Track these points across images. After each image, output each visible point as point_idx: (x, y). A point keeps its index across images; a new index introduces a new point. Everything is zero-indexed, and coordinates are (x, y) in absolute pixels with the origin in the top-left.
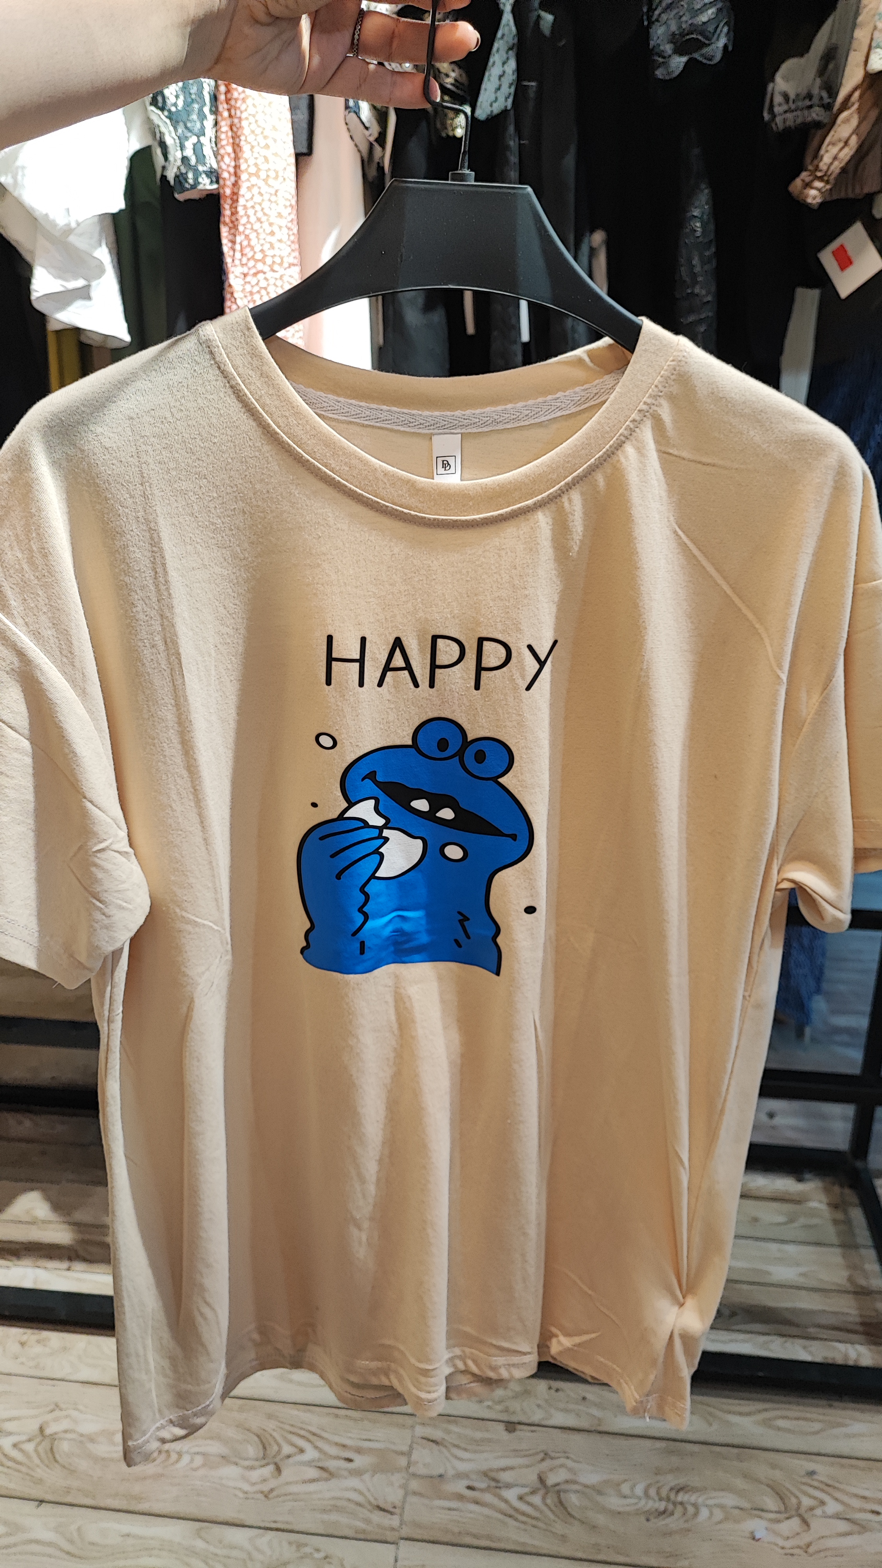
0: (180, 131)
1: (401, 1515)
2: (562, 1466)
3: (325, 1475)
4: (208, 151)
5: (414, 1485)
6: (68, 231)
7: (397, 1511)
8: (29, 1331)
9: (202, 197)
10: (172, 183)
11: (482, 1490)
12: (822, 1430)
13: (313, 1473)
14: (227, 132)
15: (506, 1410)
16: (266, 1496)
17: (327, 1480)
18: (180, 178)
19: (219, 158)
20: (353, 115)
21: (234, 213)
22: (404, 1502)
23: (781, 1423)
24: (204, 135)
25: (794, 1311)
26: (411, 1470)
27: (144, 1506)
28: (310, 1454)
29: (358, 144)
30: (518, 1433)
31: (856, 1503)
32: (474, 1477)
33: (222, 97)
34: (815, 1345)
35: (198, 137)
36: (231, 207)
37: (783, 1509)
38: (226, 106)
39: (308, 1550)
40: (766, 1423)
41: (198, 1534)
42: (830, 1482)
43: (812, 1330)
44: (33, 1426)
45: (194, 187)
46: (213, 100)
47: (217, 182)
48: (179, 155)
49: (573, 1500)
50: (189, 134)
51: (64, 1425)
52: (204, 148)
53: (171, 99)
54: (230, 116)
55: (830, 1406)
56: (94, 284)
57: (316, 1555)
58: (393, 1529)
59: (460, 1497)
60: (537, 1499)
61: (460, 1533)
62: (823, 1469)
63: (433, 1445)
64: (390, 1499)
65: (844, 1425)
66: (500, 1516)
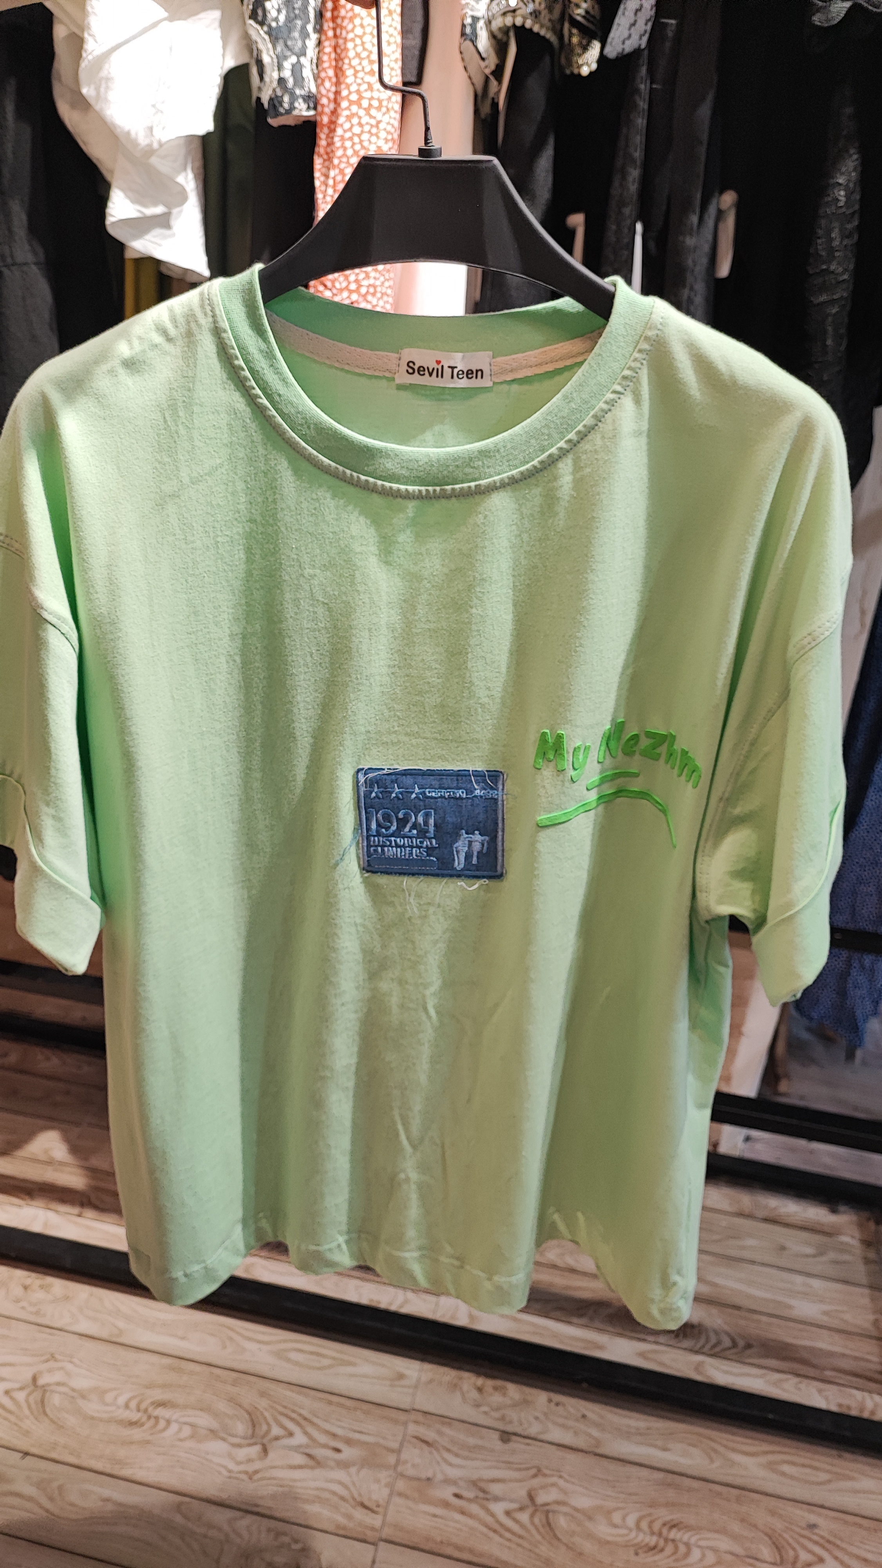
0: (279, 49)
1: (385, 1515)
2: (553, 1485)
3: (311, 1463)
4: (307, 73)
5: (401, 1485)
6: (149, 151)
7: (380, 1510)
8: (33, 1275)
9: (299, 123)
10: (266, 106)
11: (469, 1500)
12: (830, 1481)
13: (300, 1459)
14: (330, 53)
15: (503, 1418)
16: (250, 1478)
17: (312, 1468)
18: (275, 102)
19: (319, 81)
20: (468, 43)
21: (330, 144)
22: (388, 1502)
23: (786, 1468)
24: (305, 54)
25: (812, 1350)
26: (400, 1469)
27: (126, 1472)
28: (299, 1439)
29: (472, 76)
30: (512, 1445)
31: (856, 1564)
32: (462, 1483)
33: (328, 15)
34: (831, 1390)
35: (298, 57)
36: (328, 136)
37: (778, 1559)
38: (331, 25)
39: (286, 1539)
40: (771, 1466)
41: (178, 1508)
42: (832, 1539)
43: (828, 1373)
44: (27, 1375)
45: (289, 112)
46: (318, 17)
47: (315, 108)
48: (275, 75)
49: (562, 1522)
50: (289, 53)
51: (58, 1377)
52: (304, 70)
53: (273, 13)
54: (335, 36)
55: (840, 1456)
56: (175, 211)
57: (295, 1547)
58: (373, 1529)
59: (446, 1505)
60: (524, 1517)
61: (442, 1542)
62: (826, 1524)
63: (424, 1446)
64: (374, 1497)
65: (851, 1479)
66: (485, 1530)
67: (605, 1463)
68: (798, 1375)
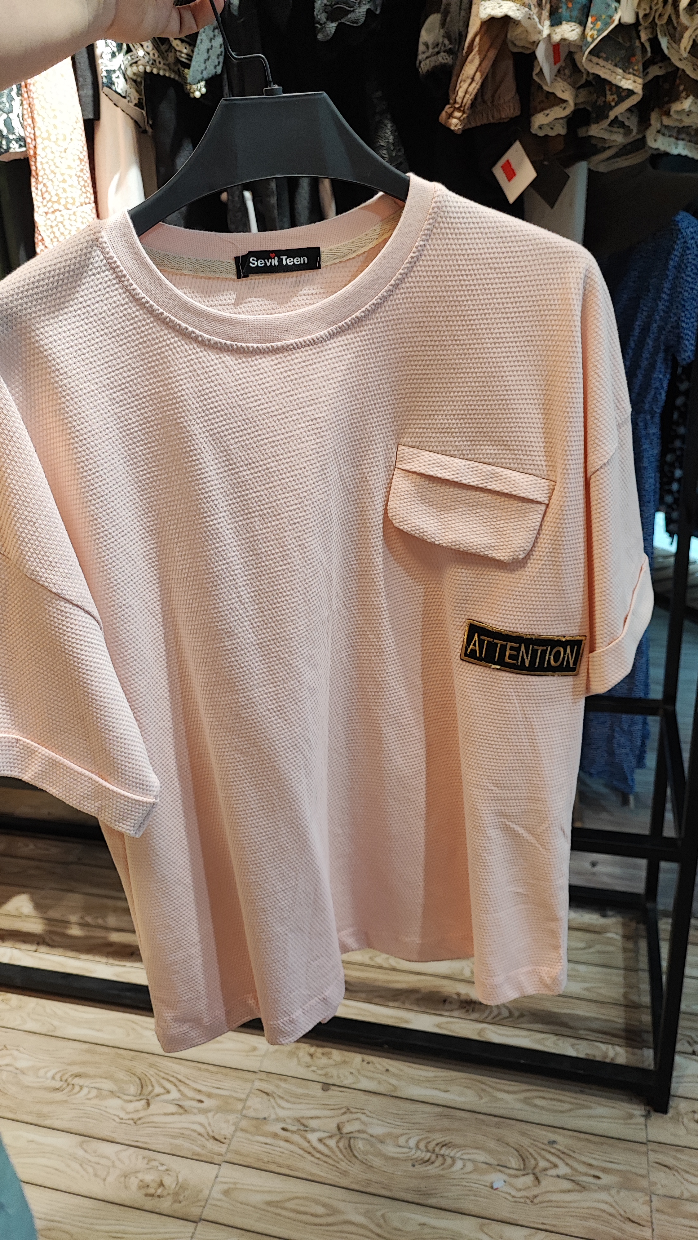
1: (229, 1145)
3: (181, 1111)
4: (16, 124)
5: (244, 1124)
7: (226, 1141)
11: (292, 1132)
12: (570, 1110)
13: (173, 1109)
14: (27, 108)
15: (326, 1075)
16: (135, 1122)
17: (181, 1114)
19: (24, 128)
21: (36, 168)
22: (233, 1136)
23: (539, 1102)
24: (12, 112)
25: (571, 1016)
26: (244, 1112)
27: (47, 1123)
28: (174, 1094)
30: (330, 1092)
31: (582, 1168)
32: (288, 1121)
34: (583, 1044)
37: (522, 1166)
39: (155, 1163)
40: (526, 1101)
41: (81, 1145)
42: (566, 1151)
45: (7, 150)
47: (24, 146)
49: (360, 1145)
51: (7, 1060)
52: (13, 122)
54: (28, 97)
55: (582, 1092)
57: (161, 1168)
58: (220, 1154)
59: (275, 1136)
60: (332, 1143)
61: (269, 1162)
62: (563, 1140)
63: (265, 1096)
64: (223, 1132)
65: (590, 1108)
66: (302, 1152)
67: (398, 1102)
68: (556, 1035)
